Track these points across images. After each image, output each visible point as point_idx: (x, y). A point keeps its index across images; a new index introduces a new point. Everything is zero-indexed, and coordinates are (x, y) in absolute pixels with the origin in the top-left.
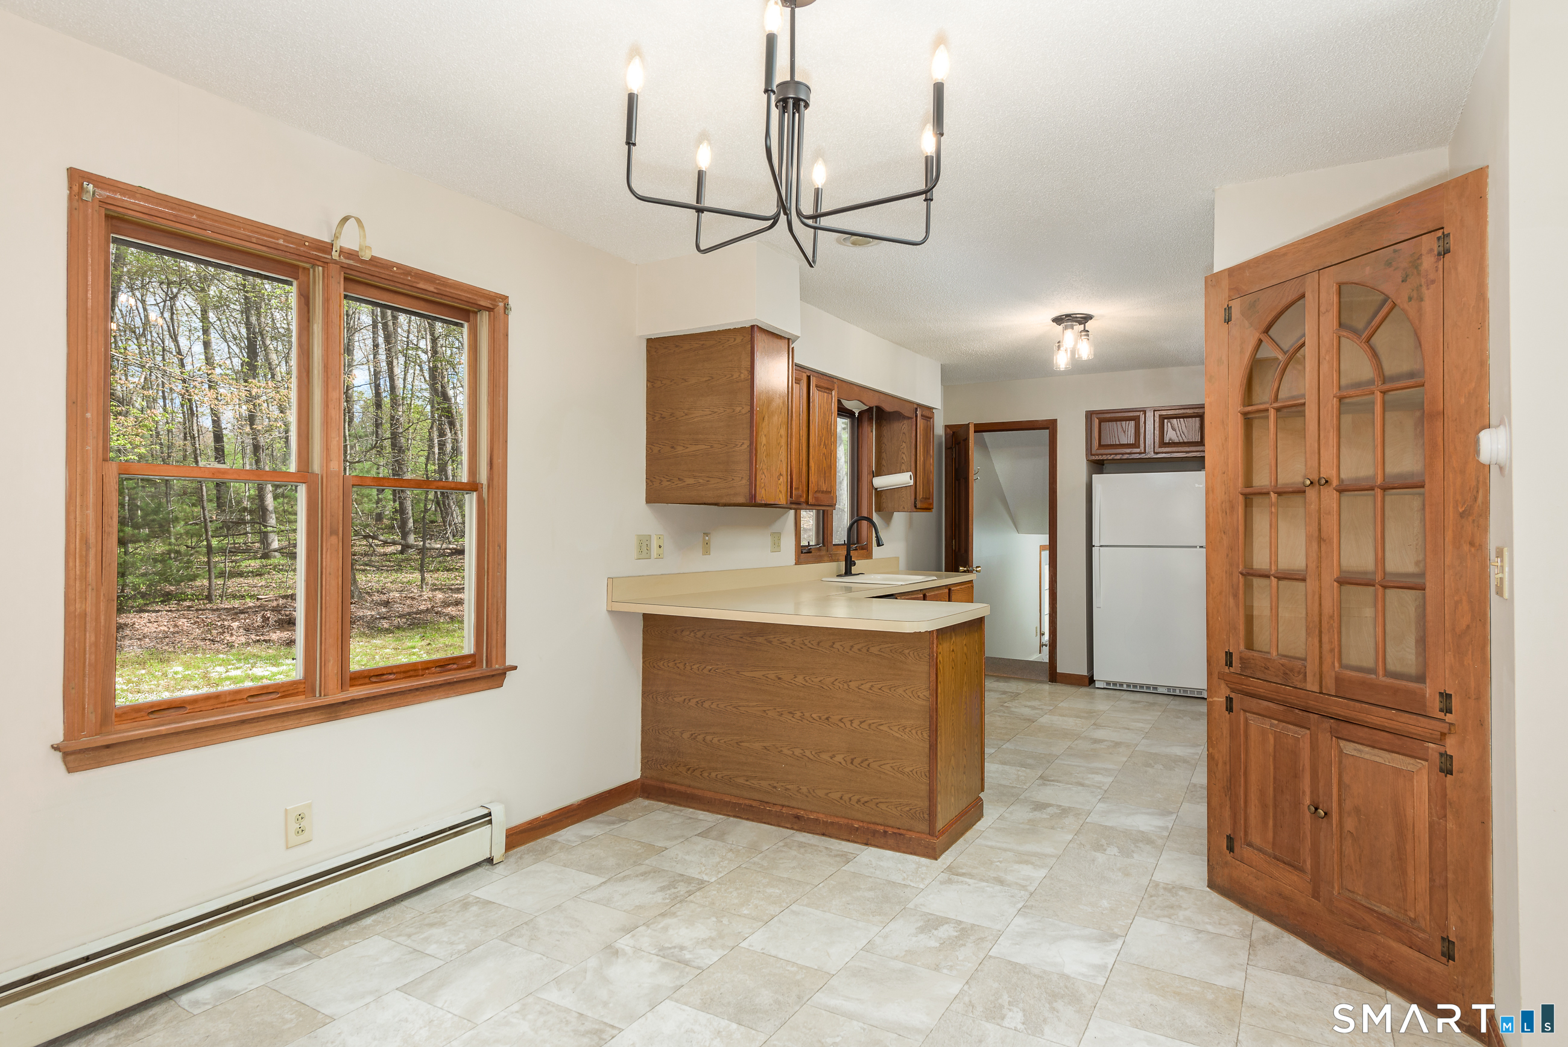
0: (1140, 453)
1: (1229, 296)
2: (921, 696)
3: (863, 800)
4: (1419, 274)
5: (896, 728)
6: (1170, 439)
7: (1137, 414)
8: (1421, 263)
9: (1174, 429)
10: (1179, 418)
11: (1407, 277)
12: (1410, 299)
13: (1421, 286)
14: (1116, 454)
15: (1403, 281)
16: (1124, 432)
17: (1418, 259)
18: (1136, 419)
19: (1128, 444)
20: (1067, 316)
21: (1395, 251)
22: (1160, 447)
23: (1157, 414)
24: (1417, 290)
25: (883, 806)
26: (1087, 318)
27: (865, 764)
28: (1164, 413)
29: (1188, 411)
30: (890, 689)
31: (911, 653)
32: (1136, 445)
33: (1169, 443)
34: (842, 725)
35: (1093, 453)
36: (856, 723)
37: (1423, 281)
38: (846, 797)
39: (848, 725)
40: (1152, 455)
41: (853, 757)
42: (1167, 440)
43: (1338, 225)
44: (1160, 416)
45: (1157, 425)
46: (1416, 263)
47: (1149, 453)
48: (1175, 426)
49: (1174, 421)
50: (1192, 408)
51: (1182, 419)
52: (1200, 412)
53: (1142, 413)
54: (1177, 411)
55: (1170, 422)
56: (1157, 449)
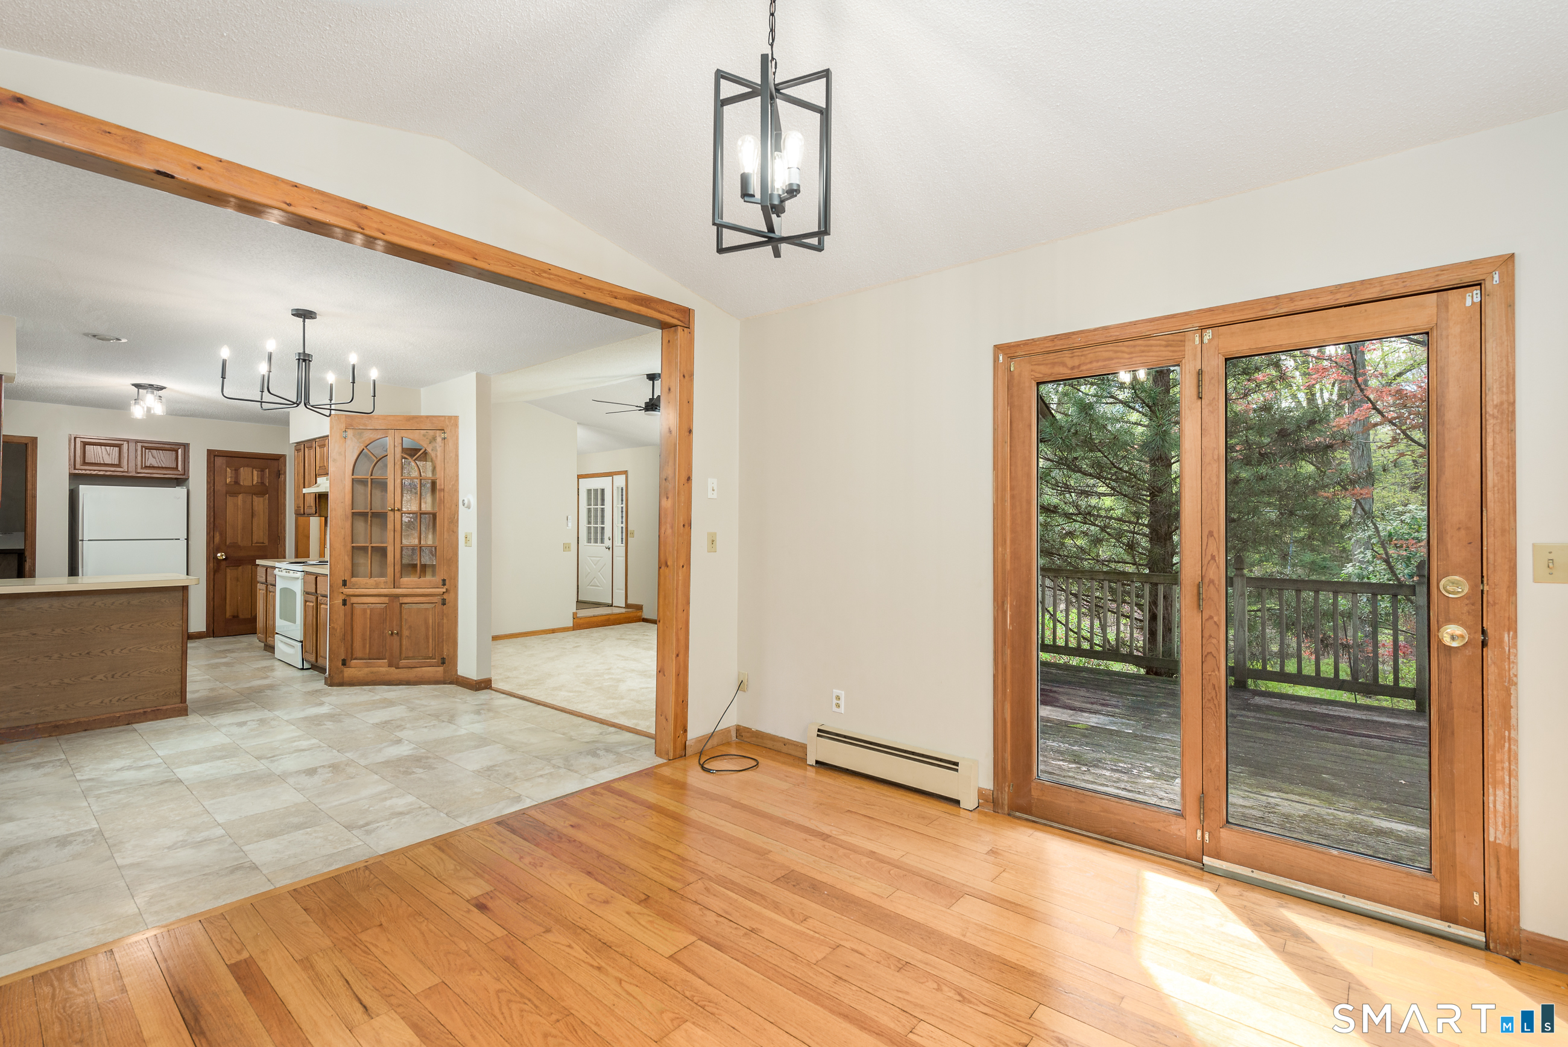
1: (346, 427)
2: (175, 624)
3: (123, 699)
4: (436, 442)
5: (154, 648)
7: (122, 442)
8: (437, 439)
10: (159, 450)
11: (431, 442)
12: (432, 450)
14: (100, 471)
15: (429, 443)
16: (109, 455)
17: (436, 437)
18: (119, 446)
19: (112, 464)
20: (150, 385)
21: (426, 432)
22: (142, 468)
23: (139, 445)
24: (435, 448)
25: (142, 698)
26: (162, 388)
27: (126, 675)
29: (166, 446)
30: (149, 625)
31: (167, 601)
32: (119, 465)
33: (149, 467)
34: (103, 655)
36: (117, 651)
37: (437, 446)
38: (107, 700)
39: (109, 653)
40: (134, 474)
41: (113, 673)
43: (403, 415)
44: (142, 447)
45: (139, 452)
46: (434, 439)
47: (131, 472)
48: (156, 455)
49: (154, 452)
50: (170, 444)
51: (161, 451)
52: (176, 447)
53: (125, 442)
54: (157, 445)
55: (151, 452)
56: (139, 471)
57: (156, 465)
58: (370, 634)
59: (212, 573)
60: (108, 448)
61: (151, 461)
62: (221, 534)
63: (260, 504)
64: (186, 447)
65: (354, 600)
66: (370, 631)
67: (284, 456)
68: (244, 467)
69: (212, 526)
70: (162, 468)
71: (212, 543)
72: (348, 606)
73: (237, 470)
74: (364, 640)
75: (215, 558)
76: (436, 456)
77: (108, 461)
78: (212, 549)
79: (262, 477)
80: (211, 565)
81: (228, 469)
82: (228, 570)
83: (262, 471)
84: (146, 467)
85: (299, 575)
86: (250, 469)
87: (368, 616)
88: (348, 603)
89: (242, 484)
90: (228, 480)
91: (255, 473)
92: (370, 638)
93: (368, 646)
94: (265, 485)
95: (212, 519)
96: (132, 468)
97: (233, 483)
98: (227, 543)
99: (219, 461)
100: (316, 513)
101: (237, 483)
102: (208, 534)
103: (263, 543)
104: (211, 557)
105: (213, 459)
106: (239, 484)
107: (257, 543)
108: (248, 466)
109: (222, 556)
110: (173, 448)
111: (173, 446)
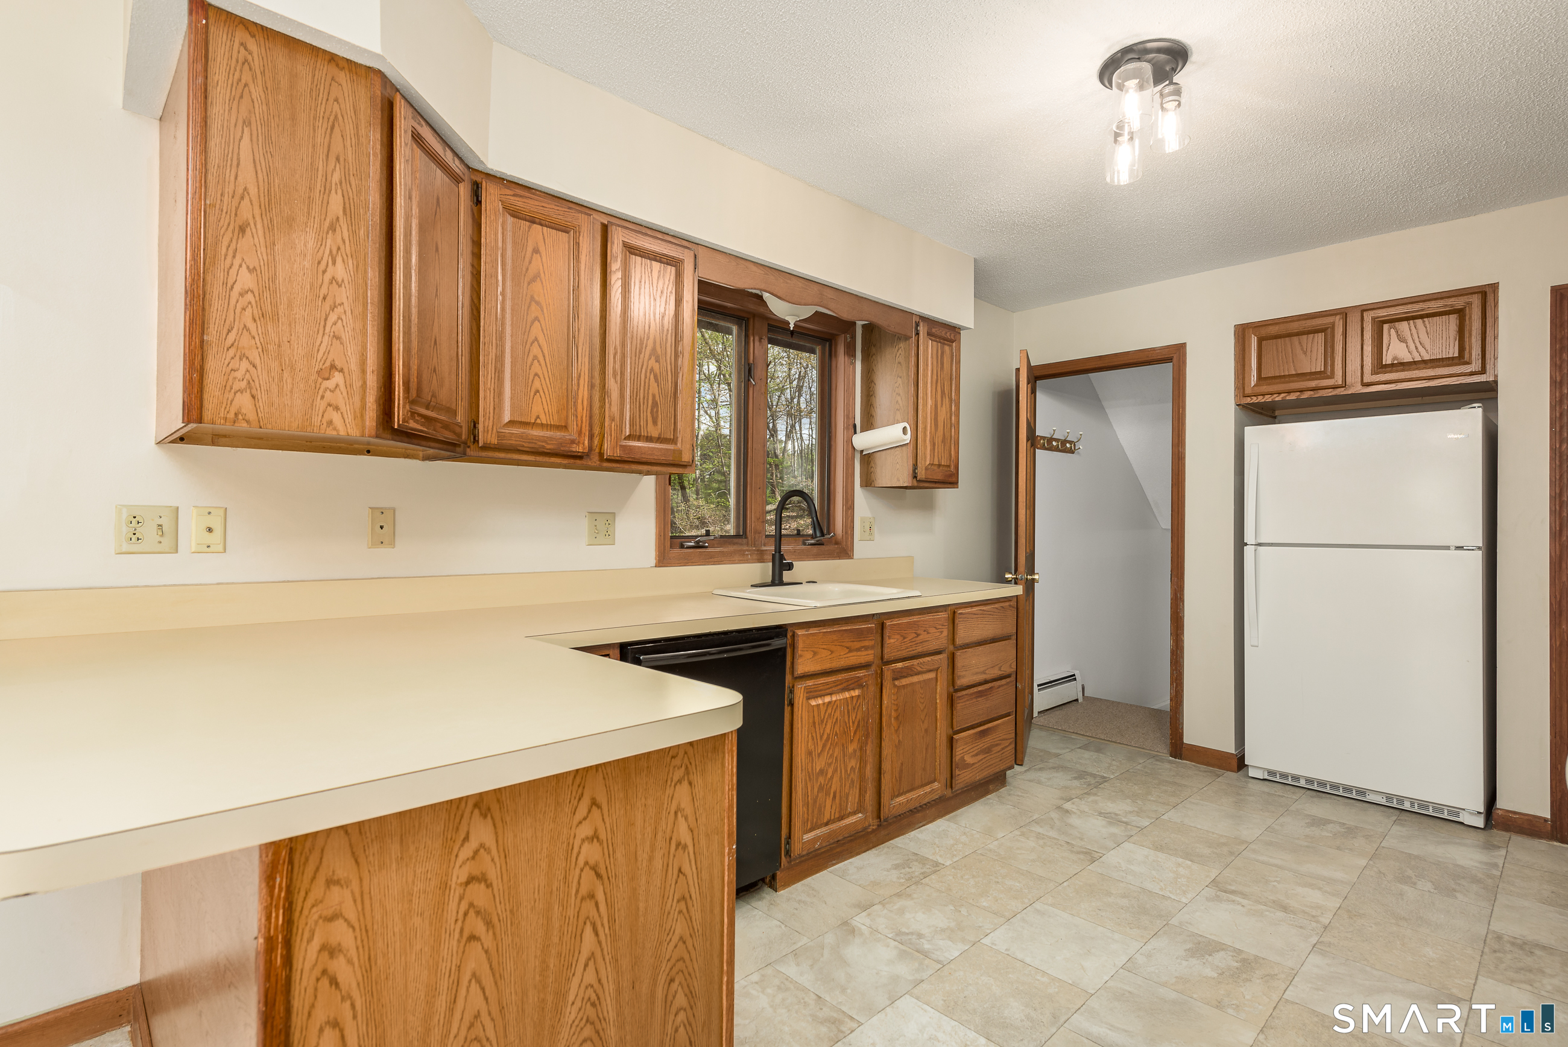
0: (1335, 387)
6: (1395, 359)
7: (1329, 320)
9: (1403, 340)
10: (1413, 318)
14: (1291, 391)
16: (1305, 353)
18: (1328, 330)
19: (1311, 374)
22: (1375, 372)
23: (1369, 316)
28: (1384, 312)
29: (1436, 304)
32: (1327, 373)
33: (1392, 366)
35: (1248, 392)
40: (1359, 389)
42: (1387, 360)
44: (1375, 319)
45: (1369, 335)
48: (1406, 334)
49: (1403, 325)
50: (1442, 298)
51: (1419, 322)
52: (1458, 303)
53: (1338, 317)
54: (1410, 306)
55: (1395, 328)
56: (1368, 378)
57: (1408, 358)
60: (1304, 339)
61: (1395, 352)
64: (1487, 292)
70: (1424, 362)
77: (1304, 368)
84: (1386, 368)
96: (1353, 378)
110: (1452, 306)
111: (1450, 302)
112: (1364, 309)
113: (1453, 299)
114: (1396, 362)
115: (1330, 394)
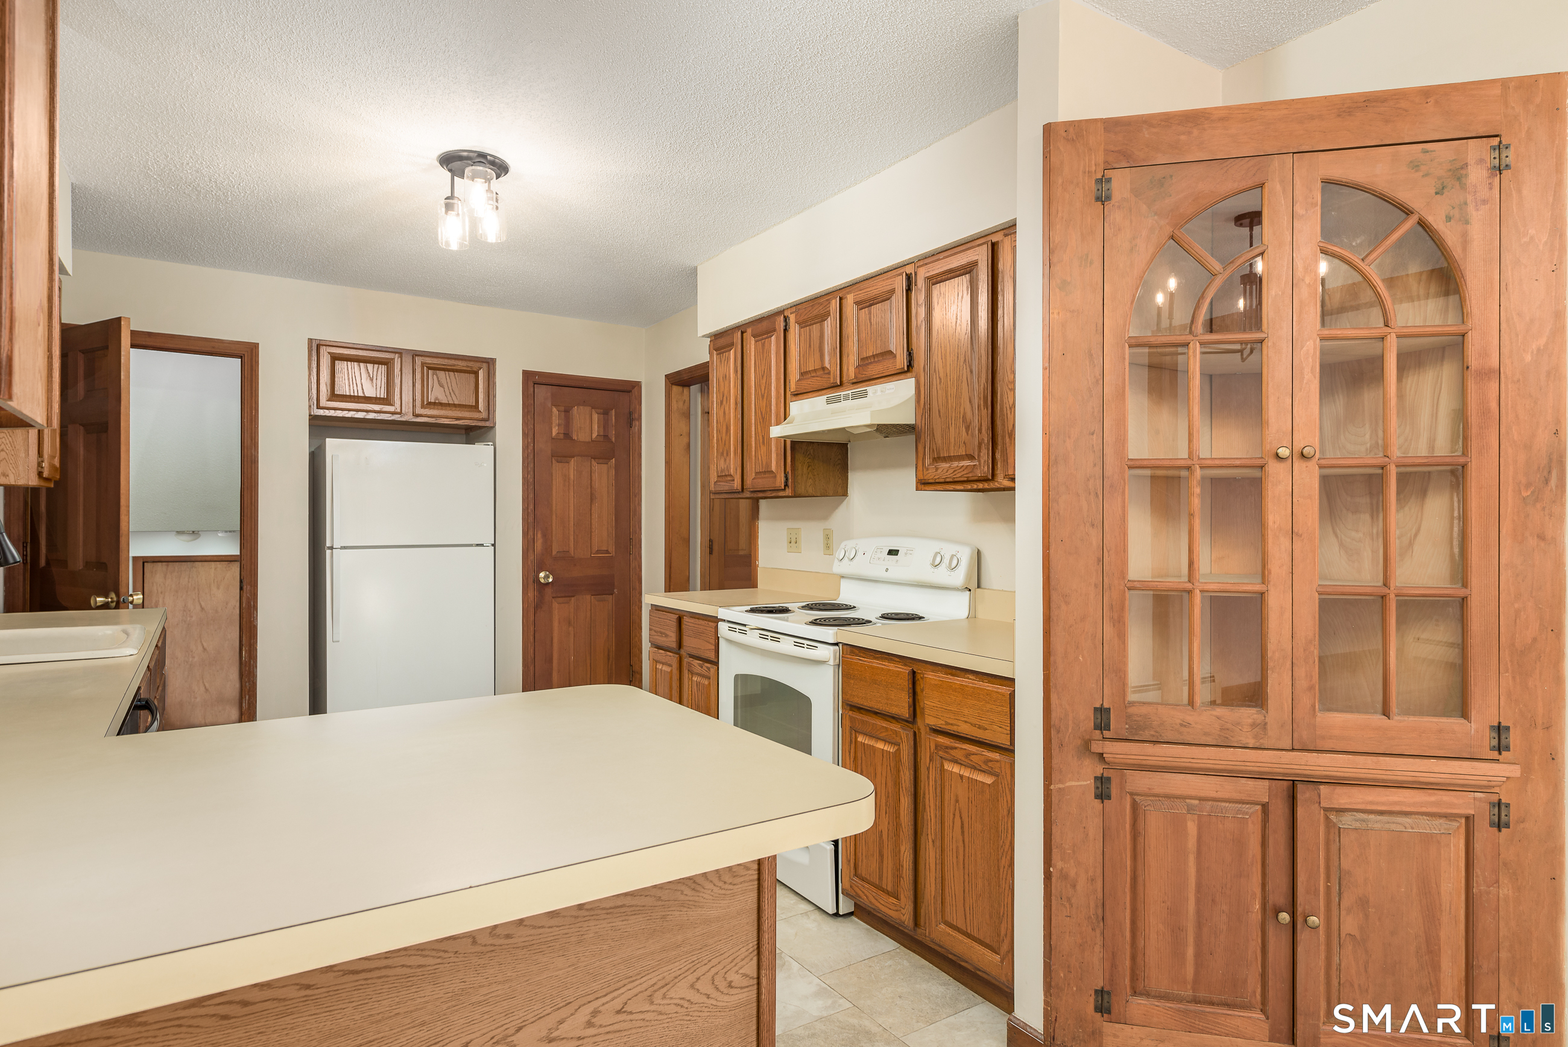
0: (393, 413)
1: (1106, 162)
4: (1463, 187)
6: (437, 399)
7: (392, 355)
8: (1466, 175)
9: (441, 385)
10: (449, 370)
11: (1443, 188)
12: (1449, 218)
13: (1466, 203)
14: (358, 411)
15: (1437, 193)
16: (372, 380)
17: (1462, 168)
18: (388, 363)
19: (376, 399)
21: (1425, 151)
22: (423, 407)
23: (419, 360)
24: (1461, 209)
28: (428, 360)
29: (460, 363)
32: (387, 401)
33: (434, 403)
35: (321, 405)
37: (1470, 198)
40: (409, 418)
42: (432, 399)
43: (1326, 97)
44: (423, 364)
45: (418, 376)
46: (1458, 173)
47: (406, 414)
48: (443, 381)
49: (441, 374)
50: (465, 360)
51: (452, 374)
52: (475, 366)
53: (397, 355)
54: (446, 360)
55: (437, 375)
56: (419, 411)
57: (445, 401)
58: (1198, 912)
59: (532, 610)
60: (370, 366)
61: (437, 393)
62: (544, 536)
63: (602, 475)
64: (490, 363)
65: (1141, 782)
66: (1198, 901)
67: (636, 385)
68: (578, 405)
69: (531, 519)
70: (455, 405)
71: (531, 551)
72: (1120, 806)
73: (567, 411)
74: (1176, 931)
75: (537, 579)
76: (1465, 242)
77: (370, 392)
78: (532, 563)
79: (605, 425)
80: (531, 594)
81: (554, 409)
82: (555, 605)
83: (606, 413)
84: (430, 405)
85: (826, 653)
86: (588, 409)
87: (1192, 843)
88: (1114, 791)
89: (575, 437)
90: (555, 431)
91: (595, 417)
92: (1199, 926)
93: (1190, 951)
94: (610, 440)
95: (531, 507)
96: (407, 408)
97: (562, 436)
98: (554, 553)
99: (542, 392)
100: (786, 485)
101: (567, 436)
102: (525, 534)
103: (607, 552)
104: (530, 581)
105: (532, 389)
106: (571, 438)
107: (598, 552)
108: (584, 403)
109: (547, 577)
110: (471, 367)
111: (470, 364)
112: (415, 354)
113: (472, 363)
114: (437, 401)
115: (389, 419)
